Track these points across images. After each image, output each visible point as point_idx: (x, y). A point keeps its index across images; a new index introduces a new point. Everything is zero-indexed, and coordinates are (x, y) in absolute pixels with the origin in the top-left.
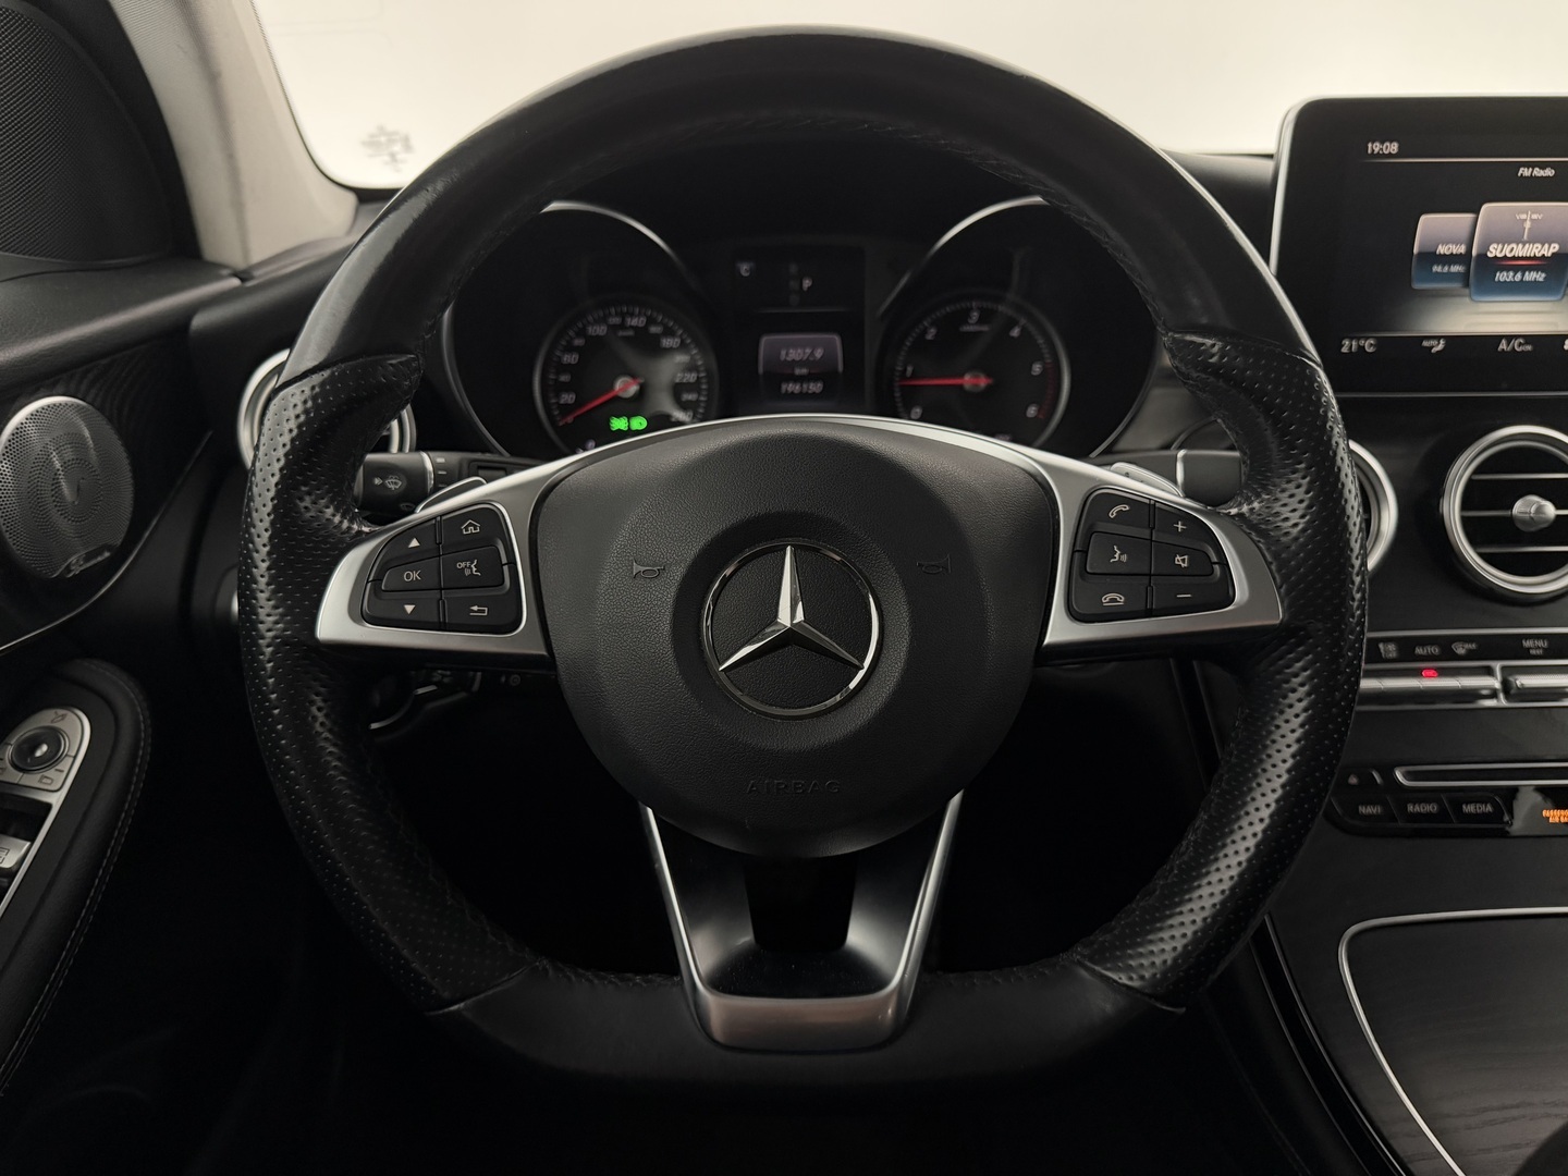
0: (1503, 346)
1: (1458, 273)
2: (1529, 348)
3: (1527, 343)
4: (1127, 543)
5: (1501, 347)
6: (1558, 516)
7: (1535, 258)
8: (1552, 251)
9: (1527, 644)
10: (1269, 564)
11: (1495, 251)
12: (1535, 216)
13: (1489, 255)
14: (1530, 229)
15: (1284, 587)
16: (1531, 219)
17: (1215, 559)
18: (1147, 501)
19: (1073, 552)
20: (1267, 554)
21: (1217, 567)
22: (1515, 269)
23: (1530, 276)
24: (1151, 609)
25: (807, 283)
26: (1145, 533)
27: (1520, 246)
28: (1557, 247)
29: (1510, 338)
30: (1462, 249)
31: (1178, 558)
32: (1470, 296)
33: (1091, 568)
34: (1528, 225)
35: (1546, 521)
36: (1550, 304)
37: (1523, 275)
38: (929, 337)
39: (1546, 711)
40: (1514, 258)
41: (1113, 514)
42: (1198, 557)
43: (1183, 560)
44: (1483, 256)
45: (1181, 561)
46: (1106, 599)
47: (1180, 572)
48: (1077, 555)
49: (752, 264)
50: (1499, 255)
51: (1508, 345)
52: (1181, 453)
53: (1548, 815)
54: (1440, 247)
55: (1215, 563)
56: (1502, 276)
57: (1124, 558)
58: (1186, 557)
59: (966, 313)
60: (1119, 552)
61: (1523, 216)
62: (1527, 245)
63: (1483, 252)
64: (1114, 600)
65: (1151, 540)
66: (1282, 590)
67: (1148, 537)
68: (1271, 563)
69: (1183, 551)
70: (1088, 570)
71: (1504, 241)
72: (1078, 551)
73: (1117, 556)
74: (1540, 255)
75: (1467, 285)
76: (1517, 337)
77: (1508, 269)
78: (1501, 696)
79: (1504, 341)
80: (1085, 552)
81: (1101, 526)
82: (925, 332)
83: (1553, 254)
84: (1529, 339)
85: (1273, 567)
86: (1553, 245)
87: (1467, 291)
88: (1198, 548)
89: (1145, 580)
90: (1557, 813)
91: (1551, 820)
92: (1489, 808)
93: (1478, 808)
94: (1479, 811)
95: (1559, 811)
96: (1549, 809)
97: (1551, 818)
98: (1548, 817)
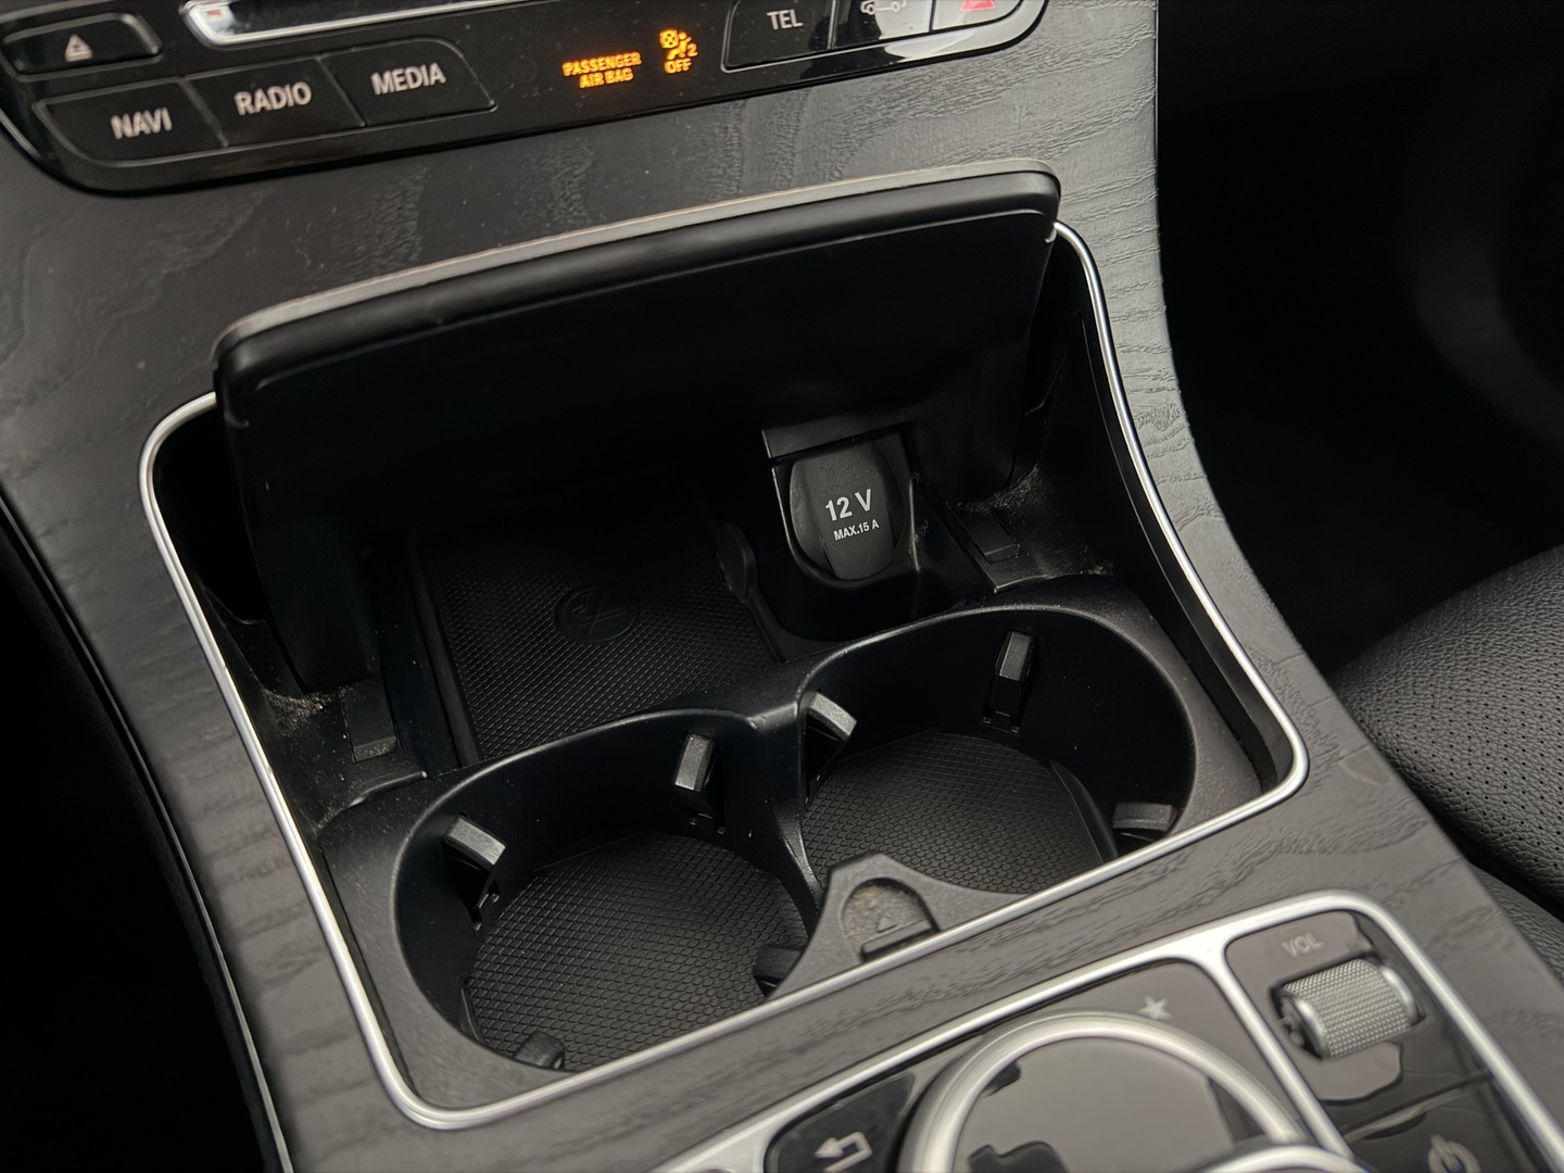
53: (577, 70)
90: (597, 63)
91: (585, 83)
92: (436, 75)
93: (410, 79)
94: (413, 86)
95: (601, 60)
96: (576, 57)
97: (584, 78)
98: (578, 76)
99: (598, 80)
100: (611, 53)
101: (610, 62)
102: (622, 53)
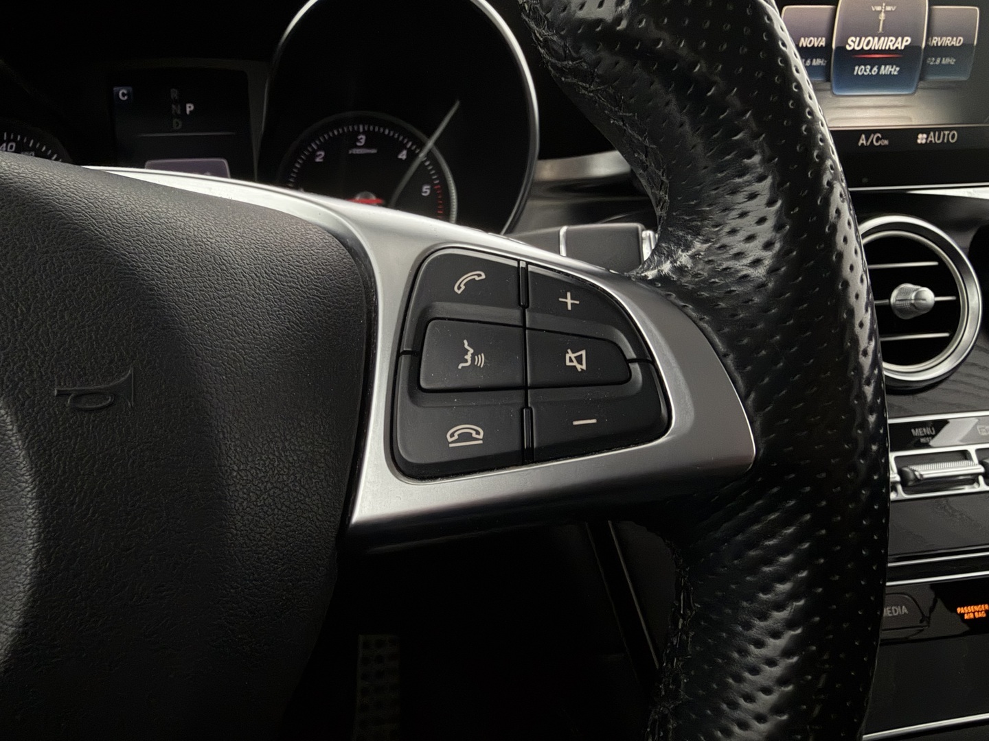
0: (863, 141)
1: (820, 66)
2: (886, 142)
3: (884, 138)
4: (484, 335)
5: (861, 142)
6: (937, 303)
7: (889, 51)
8: (905, 44)
9: (917, 432)
10: (723, 357)
11: (853, 44)
12: (889, 8)
13: (848, 48)
14: (884, 21)
15: (752, 396)
16: (886, 12)
17: (630, 353)
18: (515, 264)
19: (398, 354)
20: (717, 340)
21: (636, 368)
22: (873, 63)
23: (886, 70)
24: (531, 449)
25: (190, 108)
26: (513, 315)
27: (876, 39)
28: (909, 39)
29: (868, 133)
30: (823, 43)
31: (570, 354)
32: (831, 90)
33: (426, 380)
34: (882, 17)
35: (926, 307)
36: (903, 98)
37: (879, 69)
38: (318, 160)
39: (943, 501)
40: (870, 52)
41: (460, 287)
42: (605, 351)
43: (579, 359)
44: (841, 49)
45: (576, 360)
46: (452, 436)
47: (574, 381)
48: (404, 360)
49: (130, 89)
50: (857, 48)
51: (867, 140)
52: (563, 230)
53: (962, 612)
54: (802, 39)
55: (633, 361)
56: (860, 70)
57: (481, 360)
58: (583, 353)
59: (354, 137)
60: (471, 351)
61: (879, 8)
62: (882, 39)
63: (842, 45)
64: (466, 437)
65: (524, 327)
66: (750, 402)
67: (518, 323)
68: (725, 355)
69: (578, 341)
70: (423, 384)
71: (861, 34)
72: (405, 352)
73: (468, 357)
74: (894, 48)
75: (828, 80)
76: (875, 131)
77: (864, 62)
78: (899, 487)
79: (863, 136)
80: (416, 355)
81: (443, 308)
82: (313, 154)
83: (906, 46)
84: (885, 133)
85: (730, 361)
86: (906, 38)
87: (827, 86)
88: (603, 336)
89: (517, 397)
90: (971, 608)
91: (966, 617)
92: (905, 610)
93: (893, 611)
94: (895, 614)
95: (972, 607)
96: (963, 606)
97: (966, 615)
98: (964, 614)
99: (971, 616)
100: (977, 604)
101: (977, 608)
102: (981, 604)
